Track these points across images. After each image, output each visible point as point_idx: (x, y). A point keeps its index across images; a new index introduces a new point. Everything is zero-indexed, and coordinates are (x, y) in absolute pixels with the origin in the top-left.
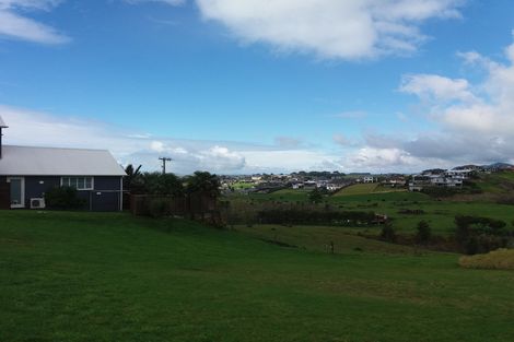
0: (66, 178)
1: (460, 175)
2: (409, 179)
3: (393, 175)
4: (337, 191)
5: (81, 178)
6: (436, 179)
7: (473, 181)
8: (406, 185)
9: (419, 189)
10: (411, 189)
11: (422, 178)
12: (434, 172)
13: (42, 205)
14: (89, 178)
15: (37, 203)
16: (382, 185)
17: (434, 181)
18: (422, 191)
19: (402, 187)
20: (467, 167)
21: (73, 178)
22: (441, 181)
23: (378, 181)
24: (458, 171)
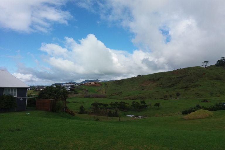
0: (6, 89)
5: (12, 89)
16: (36, 91)
21: (9, 89)
23: (33, 89)
24: (67, 85)
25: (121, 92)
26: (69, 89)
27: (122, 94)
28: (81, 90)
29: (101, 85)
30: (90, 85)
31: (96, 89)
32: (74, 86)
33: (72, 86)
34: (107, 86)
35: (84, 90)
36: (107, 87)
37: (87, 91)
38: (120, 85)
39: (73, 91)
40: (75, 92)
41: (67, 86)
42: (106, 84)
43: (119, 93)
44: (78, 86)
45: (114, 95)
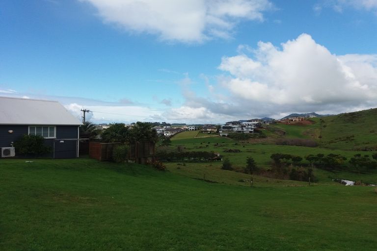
0: (33, 127)
1: (251, 125)
2: (219, 127)
3: (207, 125)
4: (172, 136)
5: (45, 127)
6: (236, 128)
7: (260, 129)
8: (218, 132)
9: (226, 134)
10: (221, 135)
11: (227, 127)
12: (234, 123)
13: (13, 154)
14: (52, 127)
15: (7, 152)
16: (202, 132)
17: (236, 129)
18: (228, 136)
19: (215, 133)
20: (254, 120)
21: (39, 127)
22: (240, 129)
23: (198, 129)
24: (250, 123)
25: (353, 136)
26: (252, 129)
27: (352, 140)
28: (274, 131)
29: (313, 124)
30: (291, 122)
31: (302, 130)
32: (261, 124)
33: (256, 125)
34: (324, 124)
35: (279, 131)
36: (325, 126)
37: (284, 133)
38: (353, 123)
39: (258, 134)
40: (261, 134)
41: (249, 125)
42: (323, 121)
43: (347, 138)
44: (268, 126)
45: (335, 142)
